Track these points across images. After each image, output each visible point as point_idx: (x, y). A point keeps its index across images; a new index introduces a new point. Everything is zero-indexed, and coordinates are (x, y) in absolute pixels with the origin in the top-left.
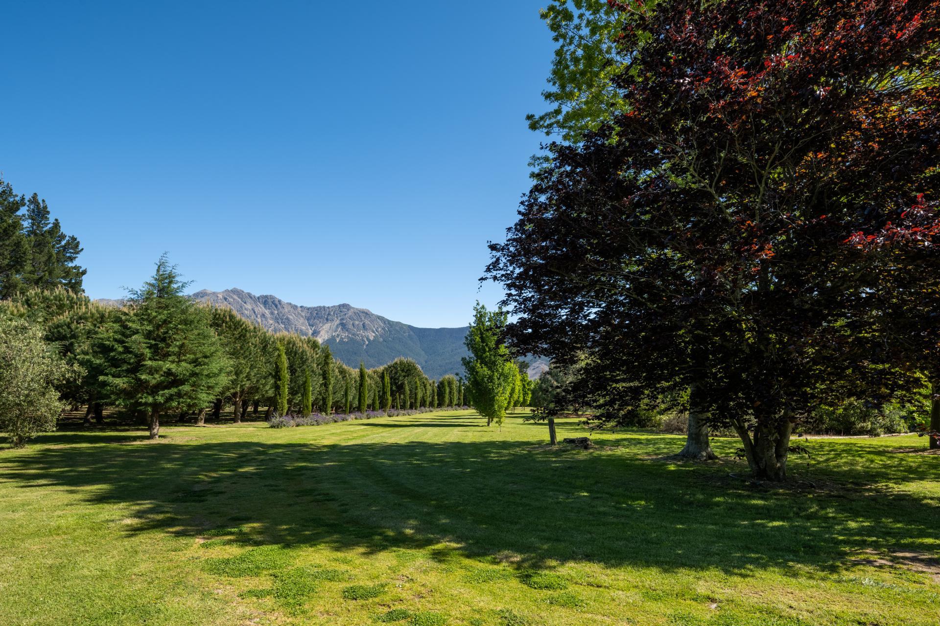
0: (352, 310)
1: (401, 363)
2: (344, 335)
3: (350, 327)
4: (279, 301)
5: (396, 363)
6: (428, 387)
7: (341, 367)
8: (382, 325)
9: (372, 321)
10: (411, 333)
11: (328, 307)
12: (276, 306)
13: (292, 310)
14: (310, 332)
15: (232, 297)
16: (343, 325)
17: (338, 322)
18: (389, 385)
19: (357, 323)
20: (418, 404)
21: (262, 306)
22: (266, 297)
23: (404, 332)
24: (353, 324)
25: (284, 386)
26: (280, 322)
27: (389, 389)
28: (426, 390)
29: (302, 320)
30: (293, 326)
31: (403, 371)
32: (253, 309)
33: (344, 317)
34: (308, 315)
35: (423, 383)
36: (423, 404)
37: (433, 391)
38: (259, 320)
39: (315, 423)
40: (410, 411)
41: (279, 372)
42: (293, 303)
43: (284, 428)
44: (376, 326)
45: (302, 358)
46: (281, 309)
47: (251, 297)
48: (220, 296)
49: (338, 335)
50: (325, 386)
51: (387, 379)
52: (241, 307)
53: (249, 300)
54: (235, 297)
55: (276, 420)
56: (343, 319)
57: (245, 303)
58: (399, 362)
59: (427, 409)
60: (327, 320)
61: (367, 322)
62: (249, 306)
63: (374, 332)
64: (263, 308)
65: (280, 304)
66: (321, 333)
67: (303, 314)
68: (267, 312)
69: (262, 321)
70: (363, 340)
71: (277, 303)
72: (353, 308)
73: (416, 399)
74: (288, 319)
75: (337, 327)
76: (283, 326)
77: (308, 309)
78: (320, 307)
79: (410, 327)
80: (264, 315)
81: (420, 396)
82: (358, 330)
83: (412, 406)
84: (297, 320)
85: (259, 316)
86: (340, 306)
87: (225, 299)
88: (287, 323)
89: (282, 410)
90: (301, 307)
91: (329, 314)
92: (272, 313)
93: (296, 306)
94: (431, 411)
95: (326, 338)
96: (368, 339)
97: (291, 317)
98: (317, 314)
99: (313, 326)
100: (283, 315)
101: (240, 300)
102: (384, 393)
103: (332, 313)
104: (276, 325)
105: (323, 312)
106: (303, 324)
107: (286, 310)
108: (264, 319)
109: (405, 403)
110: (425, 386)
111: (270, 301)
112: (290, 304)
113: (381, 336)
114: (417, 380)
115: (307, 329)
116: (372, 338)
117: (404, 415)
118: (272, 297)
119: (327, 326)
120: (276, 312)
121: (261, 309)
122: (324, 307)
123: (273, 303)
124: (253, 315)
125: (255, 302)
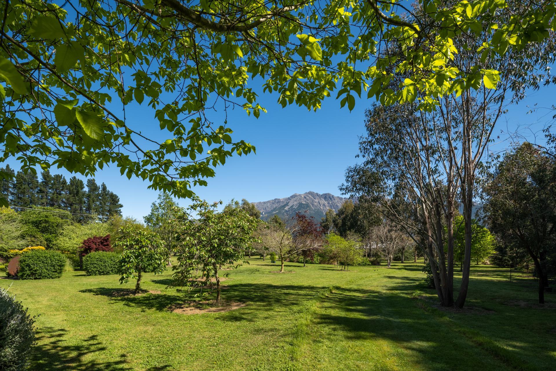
4: (333, 196)
12: (331, 199)
13: (339, 200)
22: (326, 194)
32: (319, 202)
38: (322, 208)
46: (333, 201)
48: (303, 196)
52: (313, 201)
53: (317, 197)
54: (310, 196)
62: (317, 201)
65: (333, 198)
68: (326, 203)
80: (324, 205)
87: (305, 197)
92: (329, 203)
100: (334, 204)
107: (336, 201)
111: (328, 196)
118: (329, 194)
121: (323, 201)
123: (329, 197)
124: (319, 205)
125: (320, 198)
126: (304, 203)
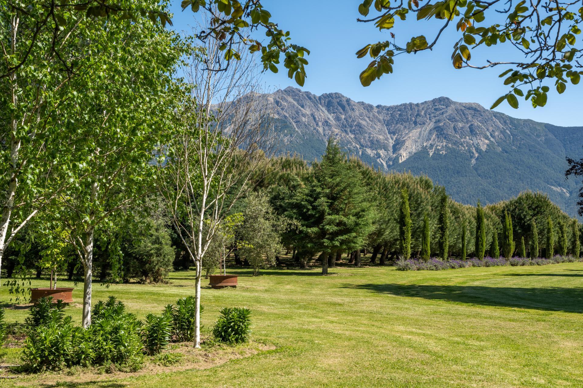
0: (453, 106)
1: (528, 197)
2: (441, 144)
3: (451, 132)
4: (348, 100)
5: (520, 199)
6: (565, 229)
7: (453, 205)
8: (501, 126)
9: (485, 121)
10: (551, 136)
11: (417, 105)
12: (343, 108)
13: (365, 112)
14: (391, 143)
15: (286, 101)
16: (440, 131)
17: (432, 125)
18: (511, 227)
19: (460, 125)
20: (552, 252)
21: (324, 109)
22: (330, 95)
23: (538, 136)
24: (455, 128)
25: (408, 231)
26: (349, 130)
27: (511, 232)
28: (562, 233)
29: (378, 126)
30: (367, 135)
31: (530, 208)
32: (312, 115)
33: (440, 117)
34: (388, 118)
35: (559, 223)
36: (559, 251)
37: (574, 235)
38: (321, 130)
39: (434, 268)
40: (540, 260)
41: (404, 218)
42: (367, 102)
43: (409, 271)
44: (491, 129)
45: (417, 201)
46: (350, 113)
47: (310, 98)
48: (271, 100)
49: (432, 146)
50: (442, 230)
51: (509, 221)
52: (297, 113)
53: (308, 103)
54: (290, 99)
55: (402, 262)
56: (439, 121)
57: (303, 107)
58: (524, 197)
59: (565, 258)
60: (415, 123)
61: (476, 123)
62: (307, 111)
63: (487, 138)
64: (326, 112)
65: (349, 104)
66: (407, 144)
67: (381, 118)
68: (331, 117)
69: (324, 130)
70: (470, 152)
71: (345, 103)
72: (455, 103)
73: (548, 244)
74: (359, 125)
75: (430, 133)
76: (353, 136)
77: (388, 109)
78: (405, 105)
79: (548, 127)
80: (326, 122)
81: (554, 239)
82: (463, 135)
83: (544, 254)
84: (372, 127)
85: (320, 124)
86: (434, 101)
87: (277, 103)
88: (359, 130)
89: (406, 254)
90: (378, 107)
91: (418, 115)
92: (338, 119)
93: (371, 107)
94: (570, 261)
95: (414, 151)
96: (478, 150)
97: (364, 123)
98: (400, 115)
99: (394, 134)
100: (353, 121)
101: (295, 103)
102: (506, 237)
103: (423, 113)
104: (343, 134)
105: (410, 113)
106: (380, 131)
107: (357, 113)
108: (326, 128)
109: (533, 248)
110: (561, 228)
111: (335, 101)
112: (363, 103)
113: (499, 144)
114: (550, 219)
115: (387, 139)
116: (484, 148)
117: (531, 264)
118: (338, 96)
119: (415, 133)
120: (343, 117)
121: (323, 114)
122: (411, 104)
123: (340, 104)
124: (313, 123)
125: (316, 105)
126: (276, 116)
